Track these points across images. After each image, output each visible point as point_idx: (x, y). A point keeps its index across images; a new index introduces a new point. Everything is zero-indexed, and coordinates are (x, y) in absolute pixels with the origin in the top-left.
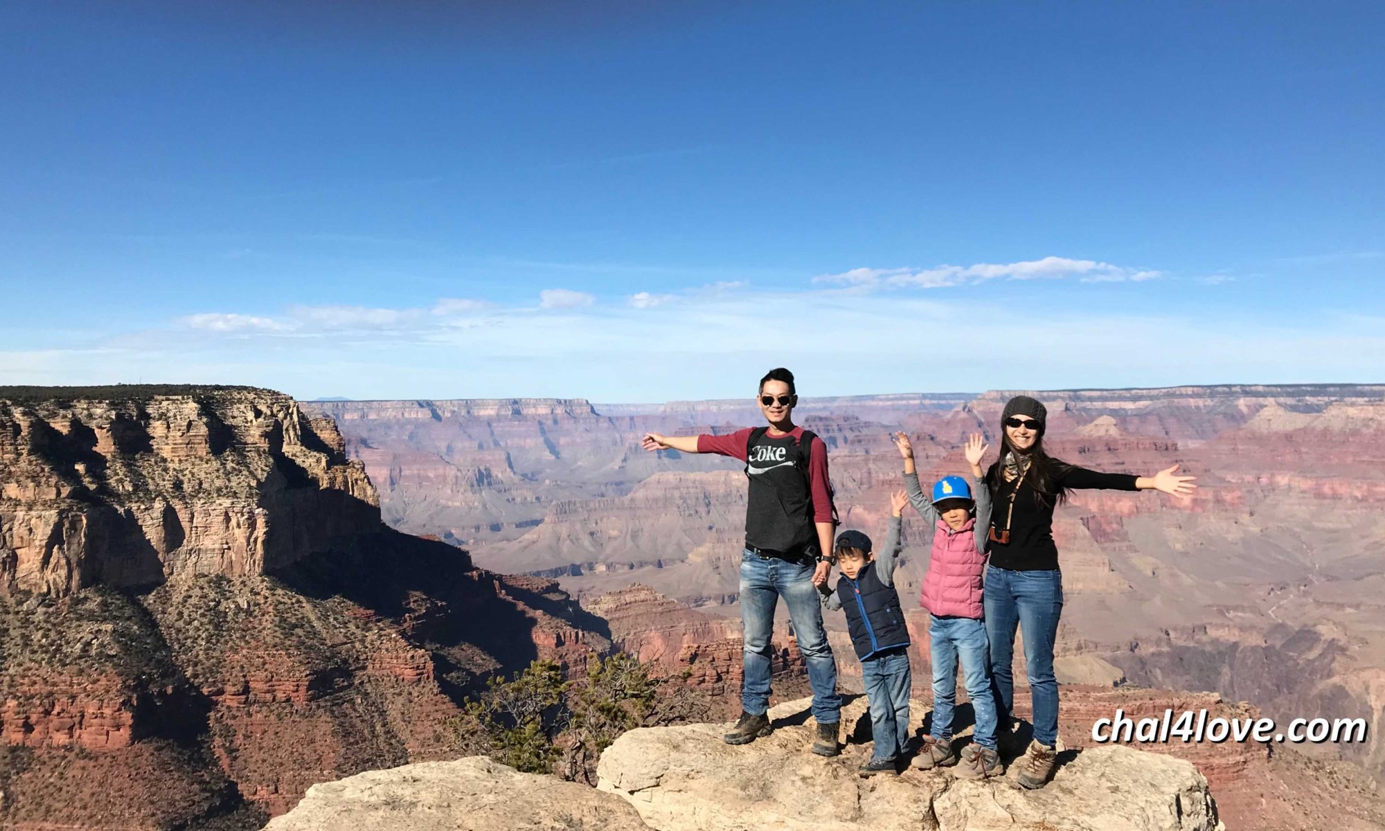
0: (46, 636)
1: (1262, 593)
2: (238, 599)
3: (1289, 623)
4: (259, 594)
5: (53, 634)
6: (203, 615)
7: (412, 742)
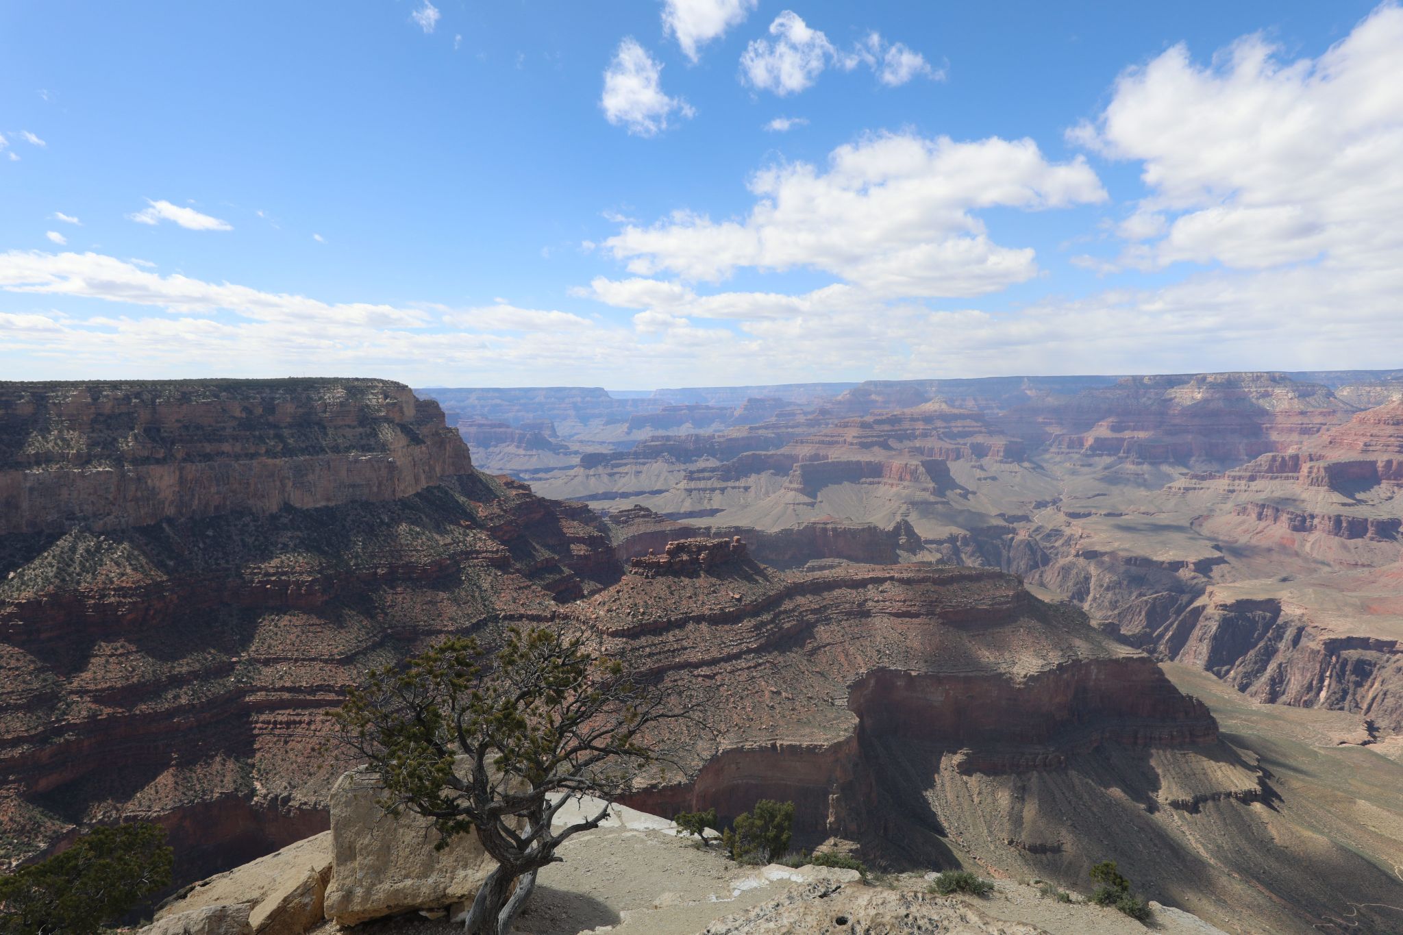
0: (256, 540)
1: (1031, 508)
2: (382, 516)
3: (1046, 525)
4: (393, 513)
5: (261, 538)
6: (358, 526)
7: (498, 602)
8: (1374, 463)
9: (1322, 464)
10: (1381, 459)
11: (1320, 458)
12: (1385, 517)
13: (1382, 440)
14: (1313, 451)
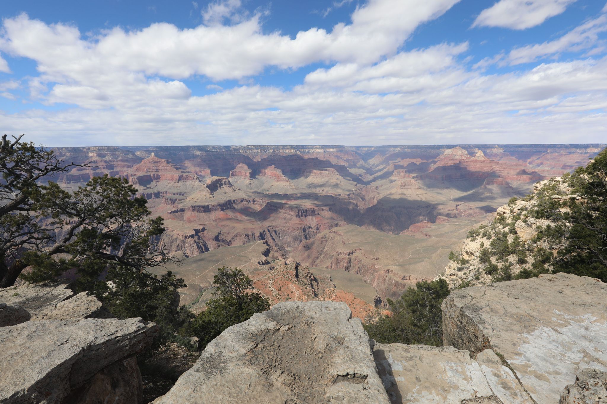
8: (150, 175)
9: (135, 177)
10: (152, 174)
11: (135, 175)
12: (156, 191)
13: (151, 168)
14: (132, 173)
